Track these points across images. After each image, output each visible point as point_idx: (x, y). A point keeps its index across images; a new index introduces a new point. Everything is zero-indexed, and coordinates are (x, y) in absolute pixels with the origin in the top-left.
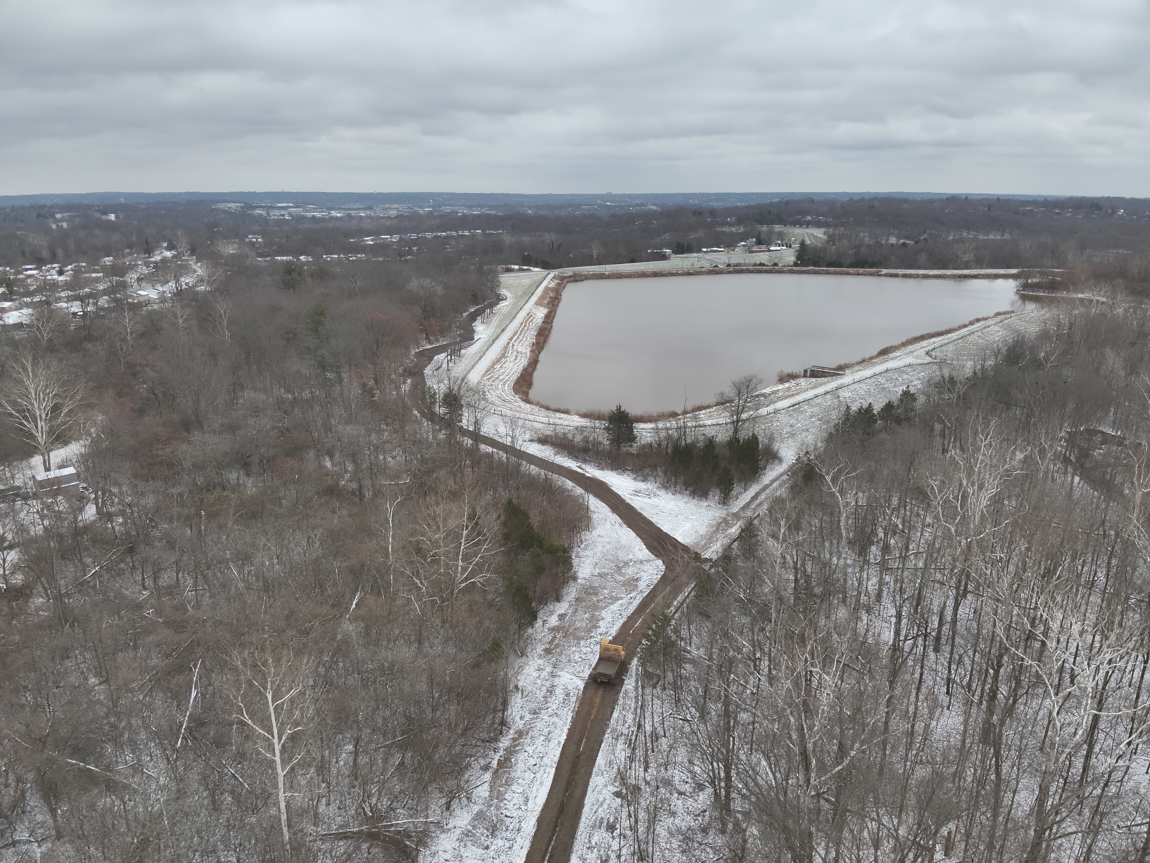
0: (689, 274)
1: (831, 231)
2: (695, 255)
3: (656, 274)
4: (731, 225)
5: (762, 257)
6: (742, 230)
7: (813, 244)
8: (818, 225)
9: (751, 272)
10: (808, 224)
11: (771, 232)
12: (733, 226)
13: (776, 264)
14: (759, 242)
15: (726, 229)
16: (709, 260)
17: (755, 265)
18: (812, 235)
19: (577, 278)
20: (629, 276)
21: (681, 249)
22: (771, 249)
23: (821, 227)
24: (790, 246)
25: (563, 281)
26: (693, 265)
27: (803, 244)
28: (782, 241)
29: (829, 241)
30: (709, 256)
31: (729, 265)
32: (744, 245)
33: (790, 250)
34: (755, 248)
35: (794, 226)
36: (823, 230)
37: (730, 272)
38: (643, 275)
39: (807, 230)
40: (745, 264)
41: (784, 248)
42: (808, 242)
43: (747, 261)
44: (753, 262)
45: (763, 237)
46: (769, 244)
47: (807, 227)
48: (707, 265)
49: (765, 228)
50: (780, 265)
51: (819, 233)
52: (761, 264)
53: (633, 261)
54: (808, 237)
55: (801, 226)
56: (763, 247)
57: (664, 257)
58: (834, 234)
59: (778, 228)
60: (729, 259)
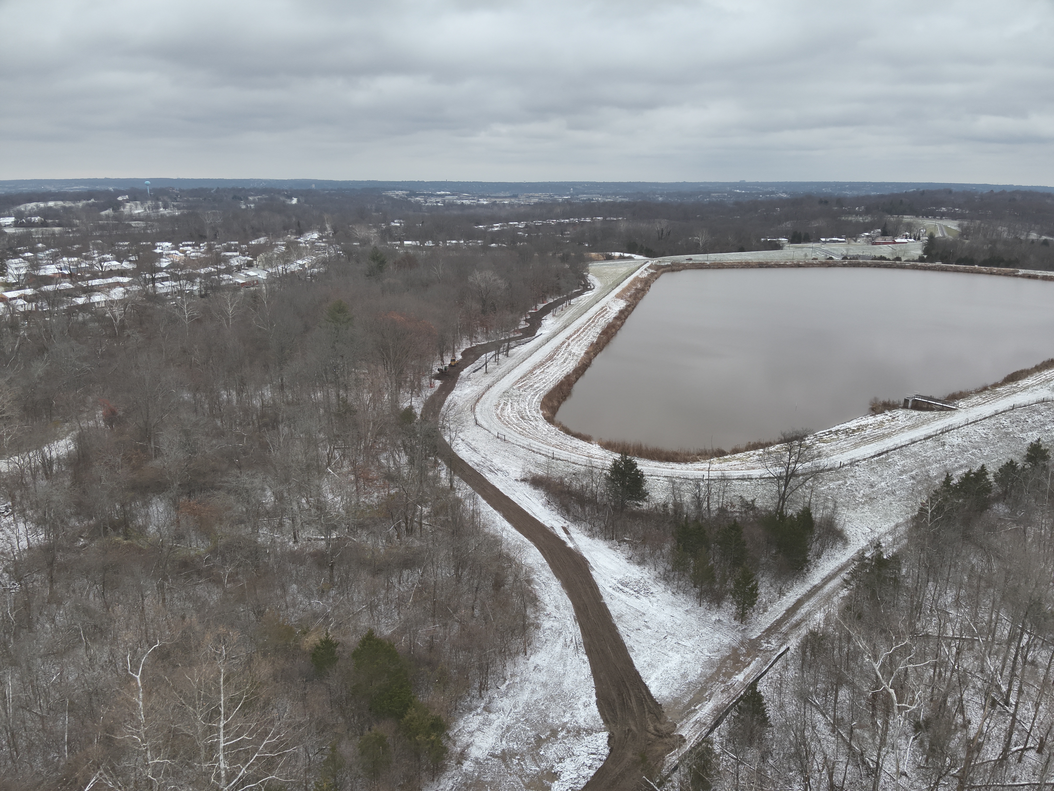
0: (798, 266)
1: (965, 223)
2: (810, 245)
3: (761, 265)
4: (857, 214)
5: (885, 250)
6: (868, 219)
7: (944, 236)
8: (953, 216)
9: (868, 266)
10: (942, 216)
11: (899, 223)
12: (860, 216)
13: (898, 259)
14: (884, 233)
15: (852, 218)
16: (826, 251)
17: (875, 258)
18: (946, 227)
19: (674, 268)
20: (732, 266)
21: (796, 238)
22: (898, 240)
23: (956, 220)
24: (919, 239)
25: (659, 270)
26: (806, 255)
27: (931, 237)
28: (910, 232)
29: (961, 235)
30: (825, 247)
31: (845, 258)
32: (868, 236)
33: (919, 243)
34: (879, 240)
35: (927, 217)
36: (957, 222)
37: (845, 266)
38: (747, 265)
39: (940, 222)
40: (864, 257)
41: (912, 240)
42: (939, 235)
43: (867, 253)
44: (873, 254)
45: (889, 228)
46: (896, 235)
47: (941, 219)
48: (821, 257)
49: (893, 219)
50: (903, 259)
51: (953, 225)
52: (882, 258)
53: (742, 250)
54: (941, 229)
55: (935, 218)
56: (889, 239)
57: (777, 247)
58: (968, 228)
59: (907, 219)
60: (847, 250)
